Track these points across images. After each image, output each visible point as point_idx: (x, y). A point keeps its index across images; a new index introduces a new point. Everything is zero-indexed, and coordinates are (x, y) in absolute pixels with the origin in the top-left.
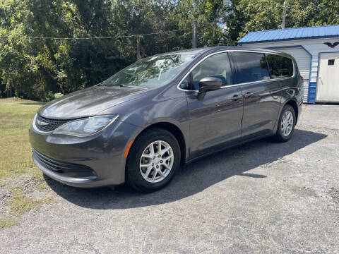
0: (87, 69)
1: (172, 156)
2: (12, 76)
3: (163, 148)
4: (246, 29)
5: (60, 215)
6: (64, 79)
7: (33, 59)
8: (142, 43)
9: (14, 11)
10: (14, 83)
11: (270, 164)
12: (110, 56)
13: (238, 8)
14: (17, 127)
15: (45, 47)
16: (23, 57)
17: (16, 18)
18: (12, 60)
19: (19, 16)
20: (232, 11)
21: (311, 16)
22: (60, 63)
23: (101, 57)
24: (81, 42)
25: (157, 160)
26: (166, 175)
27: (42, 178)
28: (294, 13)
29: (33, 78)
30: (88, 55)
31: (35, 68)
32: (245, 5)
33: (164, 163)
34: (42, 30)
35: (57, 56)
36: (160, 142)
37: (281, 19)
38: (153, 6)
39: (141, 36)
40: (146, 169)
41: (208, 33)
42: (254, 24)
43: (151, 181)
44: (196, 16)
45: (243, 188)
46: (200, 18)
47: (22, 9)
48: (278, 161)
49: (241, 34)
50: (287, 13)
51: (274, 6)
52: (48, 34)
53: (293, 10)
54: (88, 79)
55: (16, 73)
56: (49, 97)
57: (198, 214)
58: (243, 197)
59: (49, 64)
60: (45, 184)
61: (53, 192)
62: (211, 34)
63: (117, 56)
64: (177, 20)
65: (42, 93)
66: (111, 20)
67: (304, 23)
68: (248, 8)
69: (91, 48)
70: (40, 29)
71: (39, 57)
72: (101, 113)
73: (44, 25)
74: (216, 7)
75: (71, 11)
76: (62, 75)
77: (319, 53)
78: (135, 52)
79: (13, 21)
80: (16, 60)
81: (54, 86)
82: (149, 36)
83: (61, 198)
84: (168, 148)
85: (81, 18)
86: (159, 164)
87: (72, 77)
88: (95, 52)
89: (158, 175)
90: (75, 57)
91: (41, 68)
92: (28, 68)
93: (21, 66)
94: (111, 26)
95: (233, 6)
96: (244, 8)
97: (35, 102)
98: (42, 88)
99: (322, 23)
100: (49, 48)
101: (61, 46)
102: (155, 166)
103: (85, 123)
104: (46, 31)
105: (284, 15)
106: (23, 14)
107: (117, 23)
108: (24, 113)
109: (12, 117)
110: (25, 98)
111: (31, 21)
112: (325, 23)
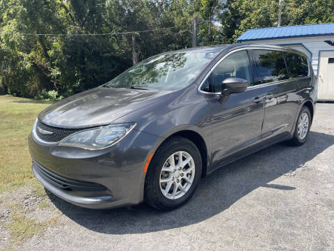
0: (82, 66)
1: (193, 168)
2: (4, 73)
3: (184, 159)
4: (242, 27)
5: (69, 242)
6: (58, 76)
7: (26, 56)
8: (137, 40)
9: (7, 7)
10: (7, 80)
11: (294, 173)
12: (106, 52)
13: (233, 5)
14: (12, 128)
15: (39, 44)
16: (16, 54)
17: (8, 14)
18: (5, 57)
19: (11, 11)
20: (227, 9)
21: (306, 14)
22: (54, 60)
23: (96, 54)
24: (76, 38)
25: (177, 173)
26: (187, 190)
27: (44, 192)
28: (289, 11)
29: (26, 75)
30: (83, 52)
31: (28, 65)
32: (241, 3)
33: (185, 177)
34: (35, 26)
35: (51, 53)
36: (181, 153)
37: (276, 16)
38: (147, 3)
39: (137, 33)
40: (166, 184)
41: (203, 30)
42: (250, 21)
43: (171, 198)
44: (191, 14)
45: (274, 204)
46: (195, 15)
47: (14, 4)
48: (300, 169)
49: (236, 31)
50: (283, 10)
51: (269, 4)
52: (41, 30)
53: (288, 8)
54: (82, 76)
55: (9, 70)
56: (43, 95)
57: (231, 240)
58: (278, 215)
59: (42, 62)
60: (48, 200)
61: (57, 210)
62: (206, 32)
63: (112, 53)
64: (172, 17)
65: (35, 91)
66: (105, 16)
67: (300, 21)
68: (243, 6)
69: (85, 44)
70: (34, 26)
71: (32, 53)
72: (116, 122)
73: (38, 22)
74: (211, 4)
75: (65, 7)
76: (56, 72)
77: (320, 51)
78: (130, 49)
79: (5, 17)
80: (9, 57)
81: (47, 84)
82: (145, 33)
83: (67, 219)
84: (190, 159)
85: (75, 15)
86: (180, 178)
87: (65, 74)
88: (90, 50)
89: (179, 190)
90: (69, 54)
91: (34, 65)
92: (21, 65)
93: (14, 63)
94: (106, 22)
95: (228, 3)
96: (239, 6)
97: (29, 100)
98: (35, 85)
99: (317, 21)
100: (43, 44)
101: (54, 43)
102: (175, 180)
103: (98, 133)
104: (39, 27)
105: (280, 13)
106: (15, 9)
107: (112, 20)
108: (17, 112)
109: (5, 117)
110: (18, 95)
111: (24, 17)
112: (320, 21)
